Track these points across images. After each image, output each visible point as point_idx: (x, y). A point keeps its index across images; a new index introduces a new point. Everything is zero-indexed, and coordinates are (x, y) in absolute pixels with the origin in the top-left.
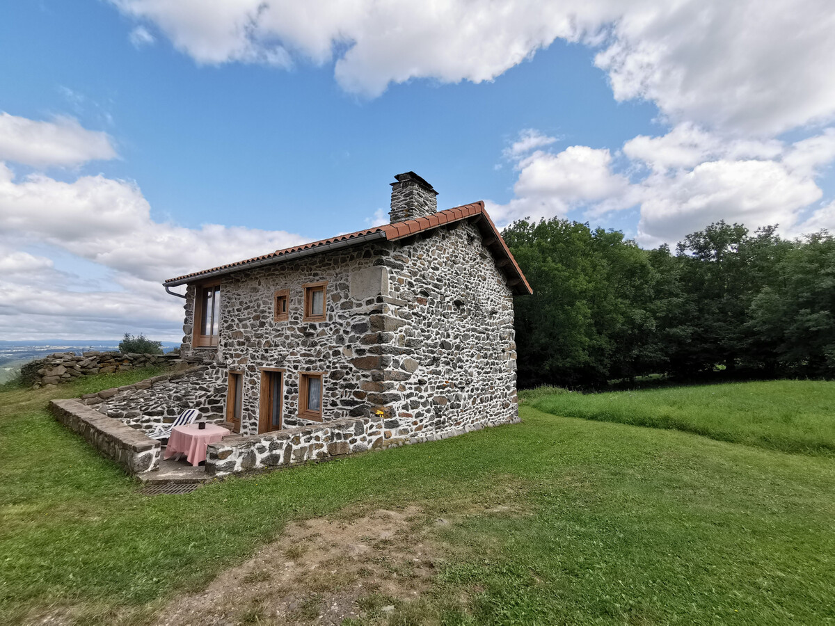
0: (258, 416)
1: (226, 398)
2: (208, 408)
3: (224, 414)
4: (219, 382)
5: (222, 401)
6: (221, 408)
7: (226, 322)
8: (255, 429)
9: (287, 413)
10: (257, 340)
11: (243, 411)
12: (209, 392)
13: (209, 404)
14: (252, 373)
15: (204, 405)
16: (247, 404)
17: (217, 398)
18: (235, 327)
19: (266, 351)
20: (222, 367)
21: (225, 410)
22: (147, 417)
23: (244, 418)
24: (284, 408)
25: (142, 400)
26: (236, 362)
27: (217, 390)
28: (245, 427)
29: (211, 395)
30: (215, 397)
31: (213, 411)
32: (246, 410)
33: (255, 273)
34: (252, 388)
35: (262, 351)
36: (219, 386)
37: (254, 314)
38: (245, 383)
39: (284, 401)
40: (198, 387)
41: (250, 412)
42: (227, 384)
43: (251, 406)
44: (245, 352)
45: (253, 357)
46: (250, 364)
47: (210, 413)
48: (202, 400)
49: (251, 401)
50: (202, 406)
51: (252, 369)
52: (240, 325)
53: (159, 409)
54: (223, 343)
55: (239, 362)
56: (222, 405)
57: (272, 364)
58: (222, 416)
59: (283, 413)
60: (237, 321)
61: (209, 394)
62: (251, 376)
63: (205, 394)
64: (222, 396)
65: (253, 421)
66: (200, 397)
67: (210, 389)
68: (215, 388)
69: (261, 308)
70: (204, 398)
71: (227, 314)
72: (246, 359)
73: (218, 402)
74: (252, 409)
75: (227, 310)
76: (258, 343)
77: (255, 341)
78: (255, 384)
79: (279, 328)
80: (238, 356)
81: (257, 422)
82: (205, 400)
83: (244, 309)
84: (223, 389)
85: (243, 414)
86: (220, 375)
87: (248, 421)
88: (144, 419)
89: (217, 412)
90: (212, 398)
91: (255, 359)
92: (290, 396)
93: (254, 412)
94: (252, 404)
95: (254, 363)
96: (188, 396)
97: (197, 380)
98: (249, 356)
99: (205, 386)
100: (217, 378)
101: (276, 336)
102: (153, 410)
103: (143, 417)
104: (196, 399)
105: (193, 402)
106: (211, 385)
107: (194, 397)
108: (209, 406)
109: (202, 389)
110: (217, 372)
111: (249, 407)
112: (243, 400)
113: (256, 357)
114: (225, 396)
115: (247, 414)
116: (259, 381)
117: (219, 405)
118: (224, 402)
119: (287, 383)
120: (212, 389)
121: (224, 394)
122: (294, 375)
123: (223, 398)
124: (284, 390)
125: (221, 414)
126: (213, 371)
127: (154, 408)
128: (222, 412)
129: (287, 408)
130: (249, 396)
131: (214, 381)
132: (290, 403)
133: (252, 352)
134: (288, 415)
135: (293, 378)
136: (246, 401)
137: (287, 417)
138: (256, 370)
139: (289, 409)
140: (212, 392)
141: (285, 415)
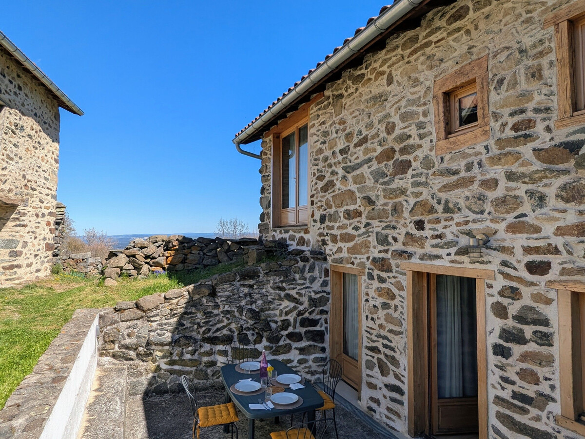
0: (406, 374)
1: (328, 317)
2: (299, 334)
3: (326, 345)
4: (316, 286)
5: (322, 321)
6: (319, 336)
7: (321, 178)
8: (401, 403)
9: (506, 395)
10: (391, 202)
11: (365, 351)
12: (301, 304)
13: (302, 324)
14: (384, 275)
15: (295, 327)
16: (375, 338)
17: (315, 316)
18: (338, 185)
19: (420, 225)
20: (319, 259)
21: (327, 337)
22: (207, 347)
23: (370, 368)
24: (494, 378)
25: (200, 315)
26: (345, 250)
27: (313, 302)
28: (372, 386)
29: (305, 310)
30: (310, 313)
31: (308, 339)
32: (374, 349)
33: (377, 65)
34: (385, 306)
35: (405, 225)
36: (316, 293)
37: (379, 150)
38: (368, 295)
39: (493, 359)
40: (283, 294)
41: (382, 357)
42: (328, 289)
43: (385, 346)
44: (363, 230)
45: (383, 240)
46: (378, 255)
47: (304, 344)
48: (291, 318)
49: (383, 333)
50: (291, 329)
51: (382, 264)
52: (349, 176)
53: (225, 332)
54: (317, 217)
55: (352, 251)
56: (323, 328)
57: (437, 257)
58: (323, 350)
59: (492, 393)
60: (341, 172)
61: (301, 308)
62: (382, 280)
63: (295, 308)
64: (322, 312)
65: (391, 380)
66: (287, 313)
67: (302, 299)
68: (310, 299)
69: (397, 131)
70: (294, 313)
71: (321, 164)
72: (365, 245)
73: (315, 323)
74: (388, 352)
75: (321, 156)
76: (395, 209)
77: (385, 204)
78: (393, 297)
79: (454, 166)
80: (347, 238)
81: (405, 388)
82: (295, 320)
83: (356, 146)
84: (323, 301)
85: (365, 358)
86: (316, 273)
87: (379, 375)
88: (202, 350)
89: (315, 341)
90: (307, 315)
91: (389, 244)
92: (517, 350)
93: (394, 361)
94: (386, 342)
95: (387, 251)
96: (269, 309)
97: (282, 282)
98: (372, 239)
99: (293, 293)
100: (313, 280)
101: (446, 188)
102: (217, 334)
103: (201, 346)
104: (281, 315)
105: (276, 322)
106: (303, 292)
107: (277, 312)
108: (303, 330)
109: (289, 297)
110: (312, 269)
111: (379, 345)
112: (364, 328)
113: (390, 239)
114: (327, 312)
115: (375, 360)
116: (404, 294)
117: (318, 328)
118: (326, 323)
119: (500, 311)
120: (305, 300)
121: (325, 308)
122: (534, 290)
123: (324, 316)
124: (489, 329)
125: (321, 345)
126: (305, 266)
127: (218, 330)
128: (323, 342)
129: (506, 380)
130: (378, 322)
131: (308, 285)
132: (518, 369)
133: (379, 229)
134: (512, 404)
135: (526, 300)
136: (372, 331)
137: (509, 408)
138: (394, 268)
139: (516, 388)
140: (306, 304)
141: (497, 397)
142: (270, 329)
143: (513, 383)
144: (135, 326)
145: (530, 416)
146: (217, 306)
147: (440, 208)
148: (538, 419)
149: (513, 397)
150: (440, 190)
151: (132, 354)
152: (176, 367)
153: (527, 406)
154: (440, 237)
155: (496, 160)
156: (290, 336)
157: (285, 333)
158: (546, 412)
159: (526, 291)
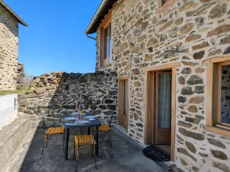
0: (144, 118)
1: (117, 99)
4: (112, 86)
5: (115, 101)
6: (114, 107)
7: (116, 41)
8: (142, 130)
9: (183, 120)
10: (140, 43)
11: (130, 111)
12: (106, 93)
13: (106, 102)
14: (137, 76)
15: (103, 103)
16: (133, 105)
17: (111, 99)
18: (122, 42)
19: (151, 50)
20: (114, 75)
21: (117, 108)
22: (64, 110)
23: (131, 118)
24: (178, 113)
25: (61, 97)
26: (123, 70)
27: (111, 93)
28: (132, 125)
29: (107, 96)
30: (109, 97)
31: (108, 108)
32: (133, 110)
34: (137, 90)
35: (145, 52)
36: (112, 89)
37: (136, 21)
38: (131, 86)
39: (178, 104)
40: (97, 89)
41: (136, 112)
42: (118, 88)
43: (137, 107)
44: (130, 58)
45: (137, 61)
46: (135, 68)
47: (107, 110)
48: (101, 99)
49: (136, 102)
50: (101, 104)
51: (136, 72)
52: (126, 37)
53: (72, 104)
54: (114, 58)
55: (126, 69)
56: (115, 104)
57: (157, 62)
58: (115, 113)
59: (177, 120)
60: (123, 35)
61: (105, 95)
62: (136, 78)
63: (102, 95)
64: (115, 97)
65: (139, 121)
66: (99, 97)
67: (106, 91)
70: (102, 98)
71: (116, 35)
72: (131, 65)
73: (111, 102)
74: (137, 109)
75: (116, 31)
76: (142, 46)
77: (138, 45)
78: (140, 85)
79: (165, 18)
80: (124, 64)
81: (143, 124)
82: (103, 100)
83: (128, 22)
84: (115, 93)
85: (130, 114)
86: (112, 81)
87: (134, 121)
88: (62, 111)
89: (112, 109)
90: (108, 98)
91: (139, 62)
92: (188, 97)
93: (140, 113)
94: (137, 105)
95: (138, 65)
96: (91, 95)
97: (97, 84)
98: (133, 62)
99: (102, 89)
100: (111, 84)
101: (161, 29)
102: (69, 105)
103: (61, 109)
104: (97, 98)
105: (95, 101)
106: (106, 88)
107: (95, 97)
108: (106, 105)
109: (100, 90)
110: (110, 79)
111: (135, 107)
112: (130, 101)
113: (140, 60)
114: (117, 98)
115: (133, 114)
116: (144, 83)
117: (113, 104)
118: (117, 102)
119: (182, 81)
120: (107, 92)
121: (115, 96)
122: (196, 67)
123: (116, 99)
124: (177, 90)
125: (114, 111)
126: (107, 78)
127: (69, 103)
128: (115, 110)
129: (183, 113)
130: (134, 97)
131: (109, 86)
132: (188, 107)
133: (135, 57)
134: (186, 123)
135: (193, 73)
136: (132, 102)
137: (184, 125)
138: (141, 72)
139: (187, 116)
140: (107, 94)
141: (179, 121)
142: (92, 104)
143: (186, 113)
144: (33, 100)
145: (192, 127)
146: (69, 93)
147: (159, 40)
148: (196, 128)
149: (186, 120)
150: (159, 31)
151: (32, 111)
152: (51, 118)
153: (191, 123)
154: (158, 53)
155: (182, 9)
156: (101, 107)
157: (98, 105)
158: (199, 124)
159: (193, 68)
